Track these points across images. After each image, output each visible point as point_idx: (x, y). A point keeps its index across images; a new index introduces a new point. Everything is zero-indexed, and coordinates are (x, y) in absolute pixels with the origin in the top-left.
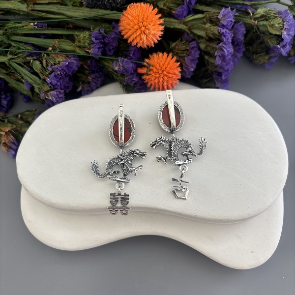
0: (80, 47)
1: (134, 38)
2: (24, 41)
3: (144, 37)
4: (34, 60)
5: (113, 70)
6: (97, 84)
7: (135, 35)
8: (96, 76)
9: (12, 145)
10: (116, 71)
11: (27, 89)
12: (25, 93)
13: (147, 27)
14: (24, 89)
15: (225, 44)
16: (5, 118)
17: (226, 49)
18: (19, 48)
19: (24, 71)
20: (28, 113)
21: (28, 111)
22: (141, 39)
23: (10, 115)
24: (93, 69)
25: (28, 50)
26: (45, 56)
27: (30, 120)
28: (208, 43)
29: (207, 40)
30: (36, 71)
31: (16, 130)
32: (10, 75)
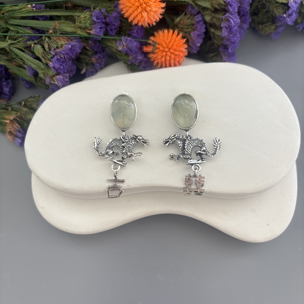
0: (81, 28)
1: (135, 15)
2: (22, 25)
3: (145, 14)
4: (35, 44)
5: (116, 50)
6: (101, 65)
7: (136, 13)
8: (99, 57)
9: (18, 133)
10: (120, 51)
11: (29, 74)
12: (28, 79)
13: (148, 4)
14: (27, 75)
15: (231, 14)
16: (9, 106)
17: (232, 19)
18: (18, 32)
19: (26, 57)
20: (32, 99)
21: (31, 97)
22: (142, 17)
23: (14, 103)
24: (96, 50)
25: (28, 33)
26: (47, 39)
27: (34, 106)
28: (214, 14)
29: (212, 12)
30: (37, 55)
31: (21, 118)
32: (11, 61)
